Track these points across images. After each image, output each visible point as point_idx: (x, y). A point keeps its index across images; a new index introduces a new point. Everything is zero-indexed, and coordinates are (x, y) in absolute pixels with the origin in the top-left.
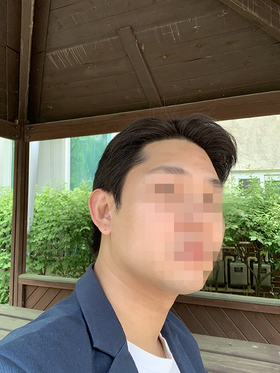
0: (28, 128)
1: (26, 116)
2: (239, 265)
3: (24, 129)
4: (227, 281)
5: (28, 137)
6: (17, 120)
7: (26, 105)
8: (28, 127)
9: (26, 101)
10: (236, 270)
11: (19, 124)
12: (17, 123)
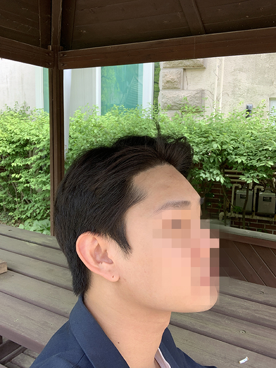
0: (62, 55)
1: (59, 41)
2: (267, 195)
3: (57, 55)
4: (254, 209)
5: (62, 65)
6: (50, 46)
7: (59, 31)
8: (62, 53)
9: (60, 25)
10: (265, 199)
11: (52, 50)
12: (51, 49)
